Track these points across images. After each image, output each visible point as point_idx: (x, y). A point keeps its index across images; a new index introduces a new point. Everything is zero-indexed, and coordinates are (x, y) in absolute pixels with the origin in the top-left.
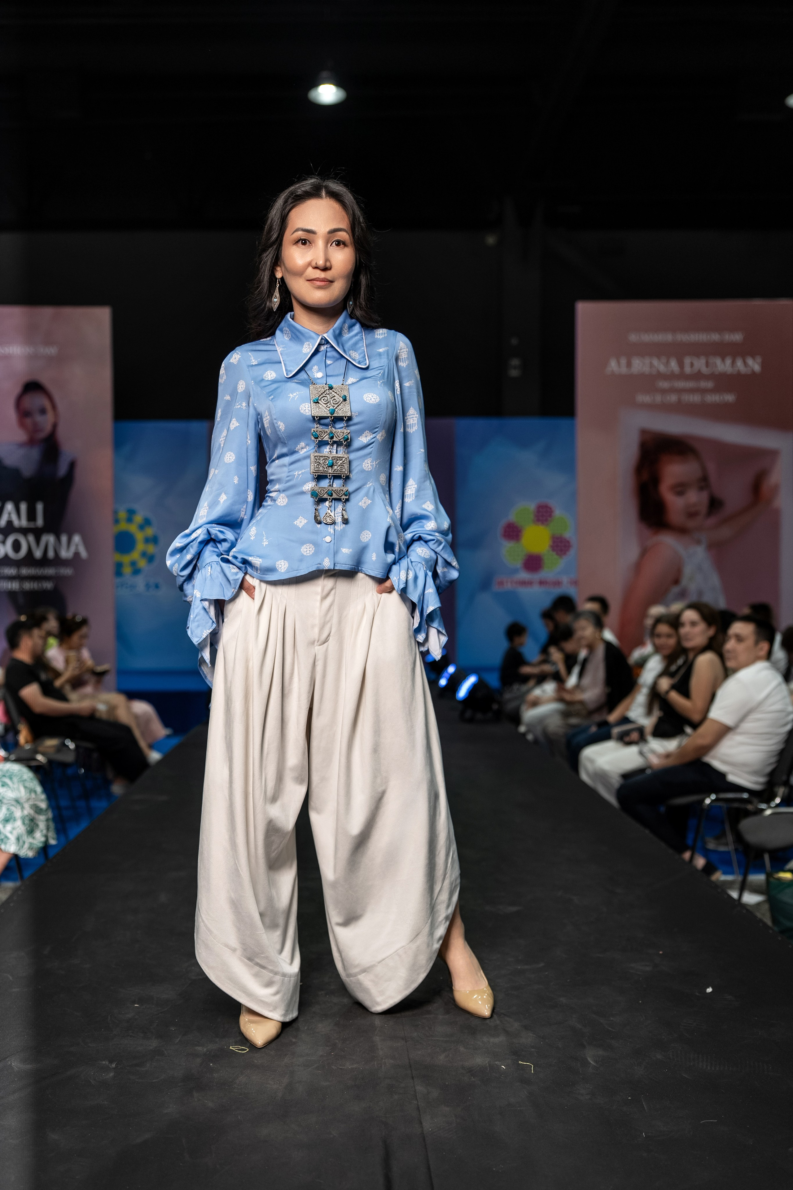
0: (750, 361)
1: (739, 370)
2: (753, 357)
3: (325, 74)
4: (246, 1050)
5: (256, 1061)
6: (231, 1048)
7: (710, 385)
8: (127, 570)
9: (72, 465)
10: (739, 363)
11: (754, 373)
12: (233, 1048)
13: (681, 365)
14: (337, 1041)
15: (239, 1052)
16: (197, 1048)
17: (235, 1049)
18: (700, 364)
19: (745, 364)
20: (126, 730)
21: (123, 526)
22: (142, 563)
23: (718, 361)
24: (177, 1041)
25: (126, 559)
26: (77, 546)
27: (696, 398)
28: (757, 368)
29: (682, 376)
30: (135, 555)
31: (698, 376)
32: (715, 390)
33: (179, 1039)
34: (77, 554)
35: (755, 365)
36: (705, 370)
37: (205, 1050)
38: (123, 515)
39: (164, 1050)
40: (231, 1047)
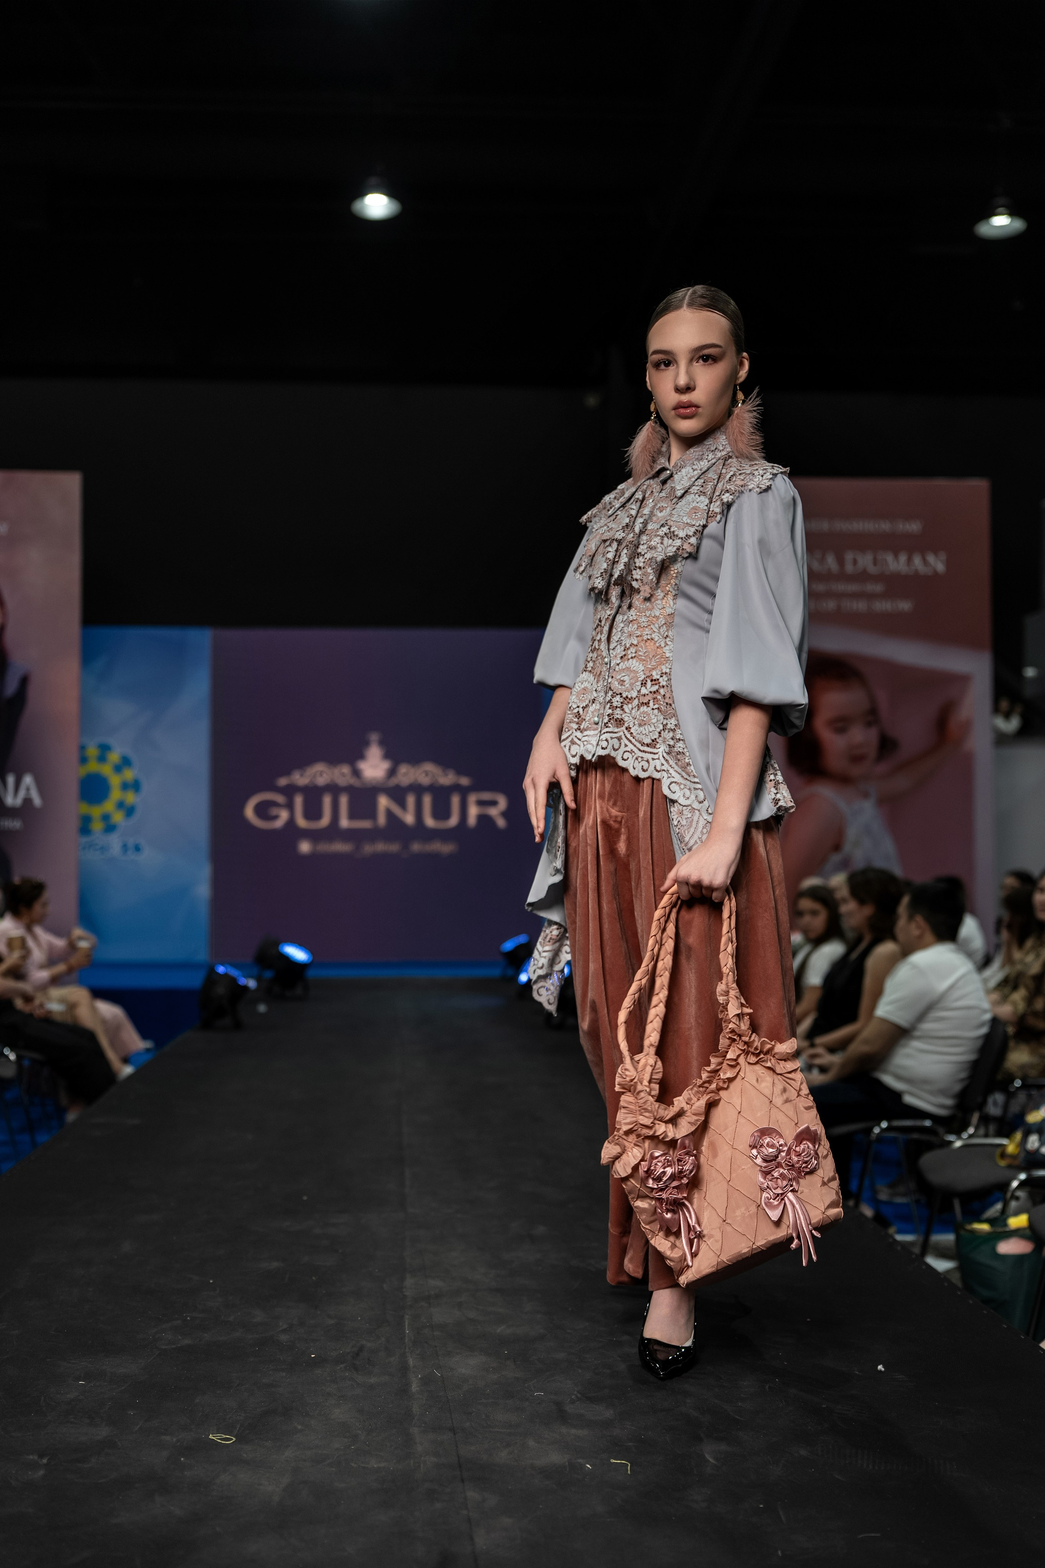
0: (931, 558)
1: (916, 570)
2: (935, 552)
3: (373, 180)
4: (232, 1439)
5: (245, 1455)
6: (211, 1437)
7: (878, 588)
8: (97, 826)
9: (24, 681)
10: (917, 561)
11: (936, 573)
12: (214, 1437)
13: (841, 561)
14: (360, 1432)
15: (223, 1442)
16: (163, 1437)
17: (217, 1439)
18: (866, 561)
19: (925, 562)
20: (90, 1036)
21: (93, 767)
22: (118, 817)
23: (890, 558)
24: (136, 1429)
25: (96, 812)
26: (28, 789)
27: (860, 606)
28: (940, 567)
29: (843, 577)
30: (109, 806)
31: (863, 576)
32: (884, 596)
33: (138, 1427)
34: (28, 801)
35: (937, 564)
36: (872, 569)
37: (175, 1440)
38: (92, 751)
39: (117, 1440)
40: (211, 1435)
